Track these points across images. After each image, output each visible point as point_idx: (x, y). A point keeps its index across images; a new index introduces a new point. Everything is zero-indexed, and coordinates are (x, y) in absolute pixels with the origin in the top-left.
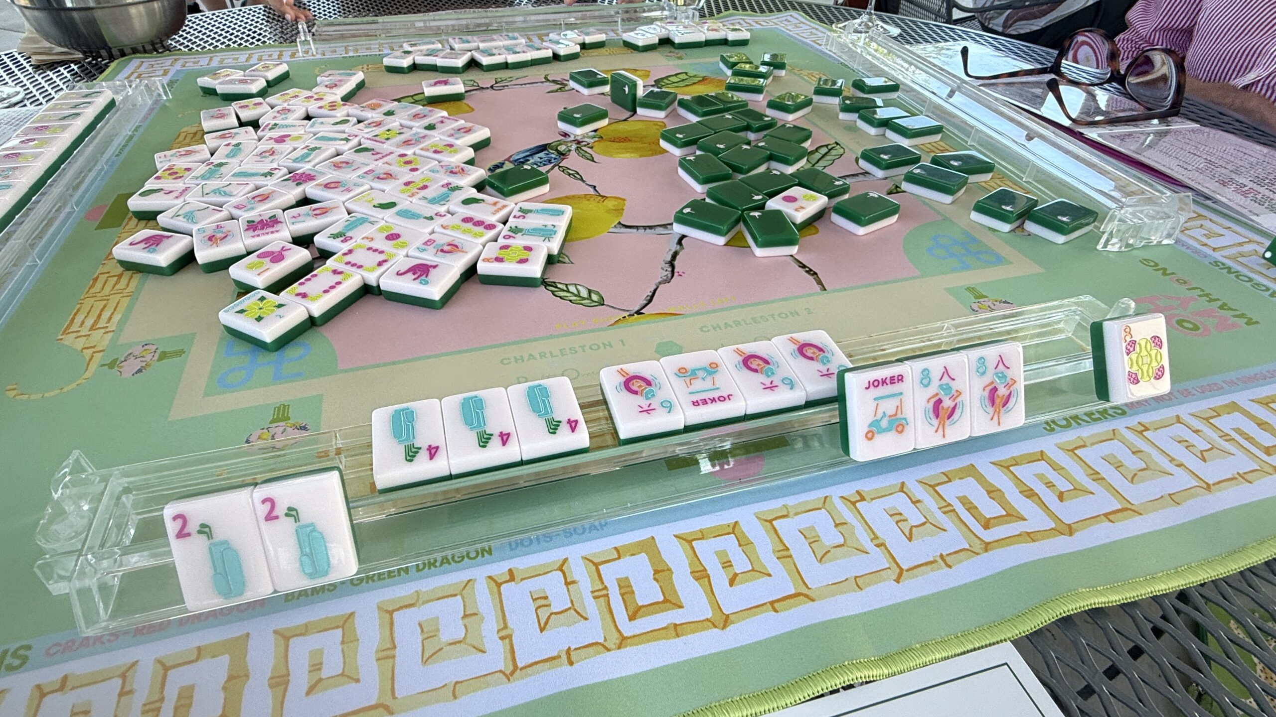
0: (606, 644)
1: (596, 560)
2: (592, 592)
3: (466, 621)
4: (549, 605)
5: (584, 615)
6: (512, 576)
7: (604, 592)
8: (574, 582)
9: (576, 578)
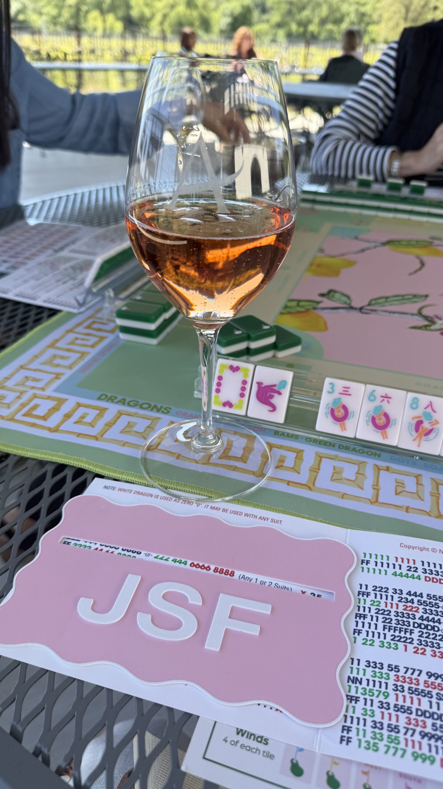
0: (430, 513)
1: (438, 482)
2: (431, 492)
3: (357, 475)
4: (404, 487)
5: (422, 498)
6: (388, 469)
7: (438, 496)
8: (422, 485)
9: (423, 483)
